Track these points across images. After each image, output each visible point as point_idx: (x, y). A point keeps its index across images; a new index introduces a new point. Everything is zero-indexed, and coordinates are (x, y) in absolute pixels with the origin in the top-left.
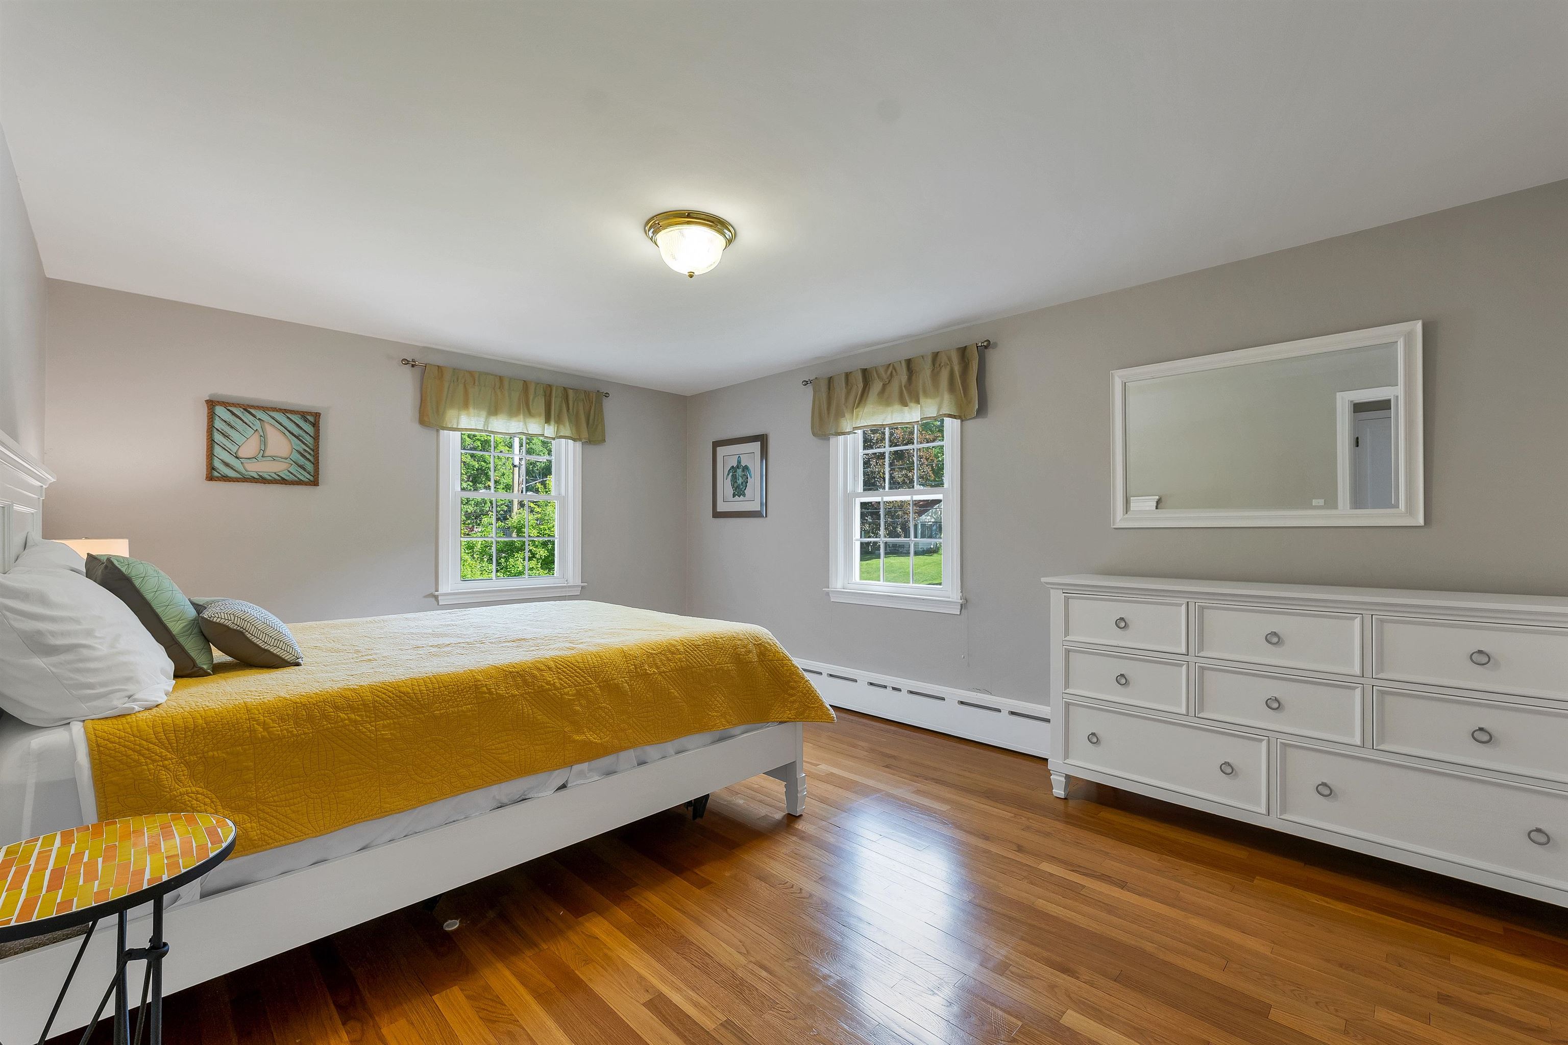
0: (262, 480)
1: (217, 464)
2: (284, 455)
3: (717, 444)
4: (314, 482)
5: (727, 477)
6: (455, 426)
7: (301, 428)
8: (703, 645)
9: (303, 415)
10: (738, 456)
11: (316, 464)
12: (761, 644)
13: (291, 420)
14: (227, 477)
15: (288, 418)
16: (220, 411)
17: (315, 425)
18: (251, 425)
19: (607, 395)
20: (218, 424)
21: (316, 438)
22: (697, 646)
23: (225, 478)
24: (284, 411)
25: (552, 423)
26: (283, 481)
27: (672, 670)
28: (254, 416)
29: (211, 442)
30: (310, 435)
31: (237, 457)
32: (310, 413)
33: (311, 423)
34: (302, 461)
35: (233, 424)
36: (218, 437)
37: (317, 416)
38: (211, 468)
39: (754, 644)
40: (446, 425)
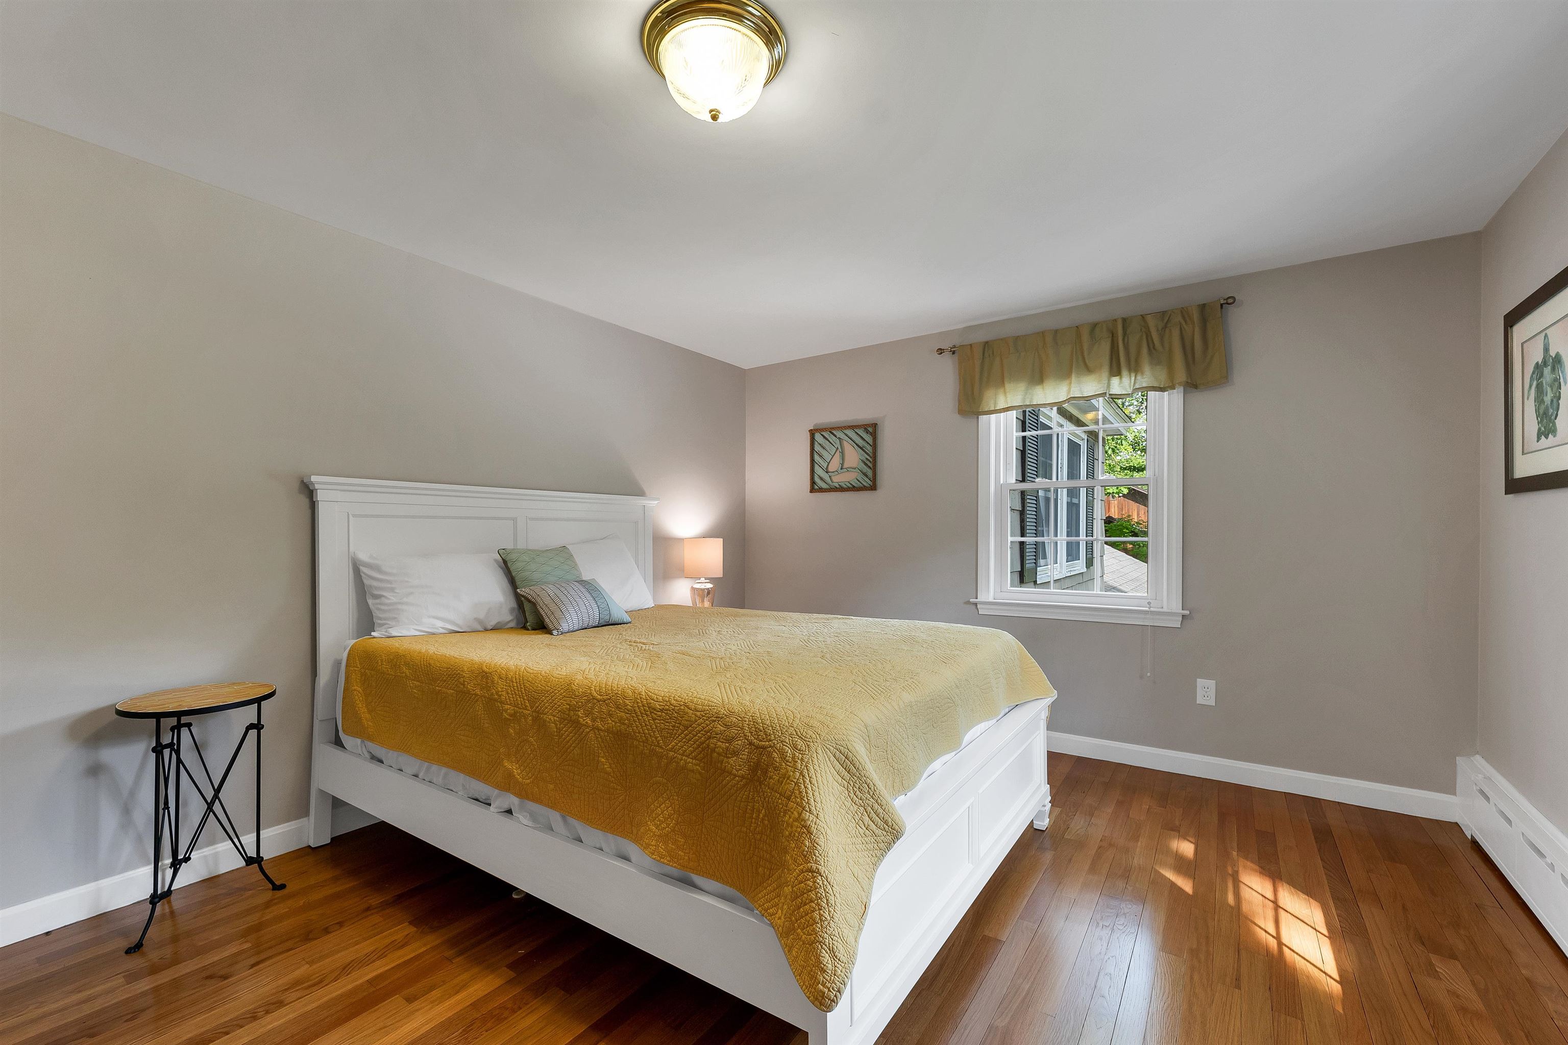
0: (841, 489)
1: (817, 479)
2: (855, 466)
3: (1513, 318)
4: (873, 487)
5: (1529, 391)
6: (992, 408)
7: (864, 440)
8: (661, 711)
9: (865, 427)
10: (1543, 335)
11: (874, 469)
12: (764, 748)
13: (858, 434)
14: (822, 488)
15: (856, 432)
16: (818, 437)
17: (874, 435)
18: (834, 444)
19: (1230, 301)
20: (817, 448)
21: (874, 446)
22: (653, 709)
23: (821, 490)
24: (852, 427)
25: (1125, 373)
26: (853, 489)
27: (608, 731)
28: (836, 436)
29: (812, 461)
30: (870, 445)
31: (827, 472)
32: (868, 425)
33: (871, 434)
34: (866, 469)
35: (824, 445)
36: (817, 457)
37: (875, 426)
38: (813, 483)
39: (751, 744)
40: (982, 409)
